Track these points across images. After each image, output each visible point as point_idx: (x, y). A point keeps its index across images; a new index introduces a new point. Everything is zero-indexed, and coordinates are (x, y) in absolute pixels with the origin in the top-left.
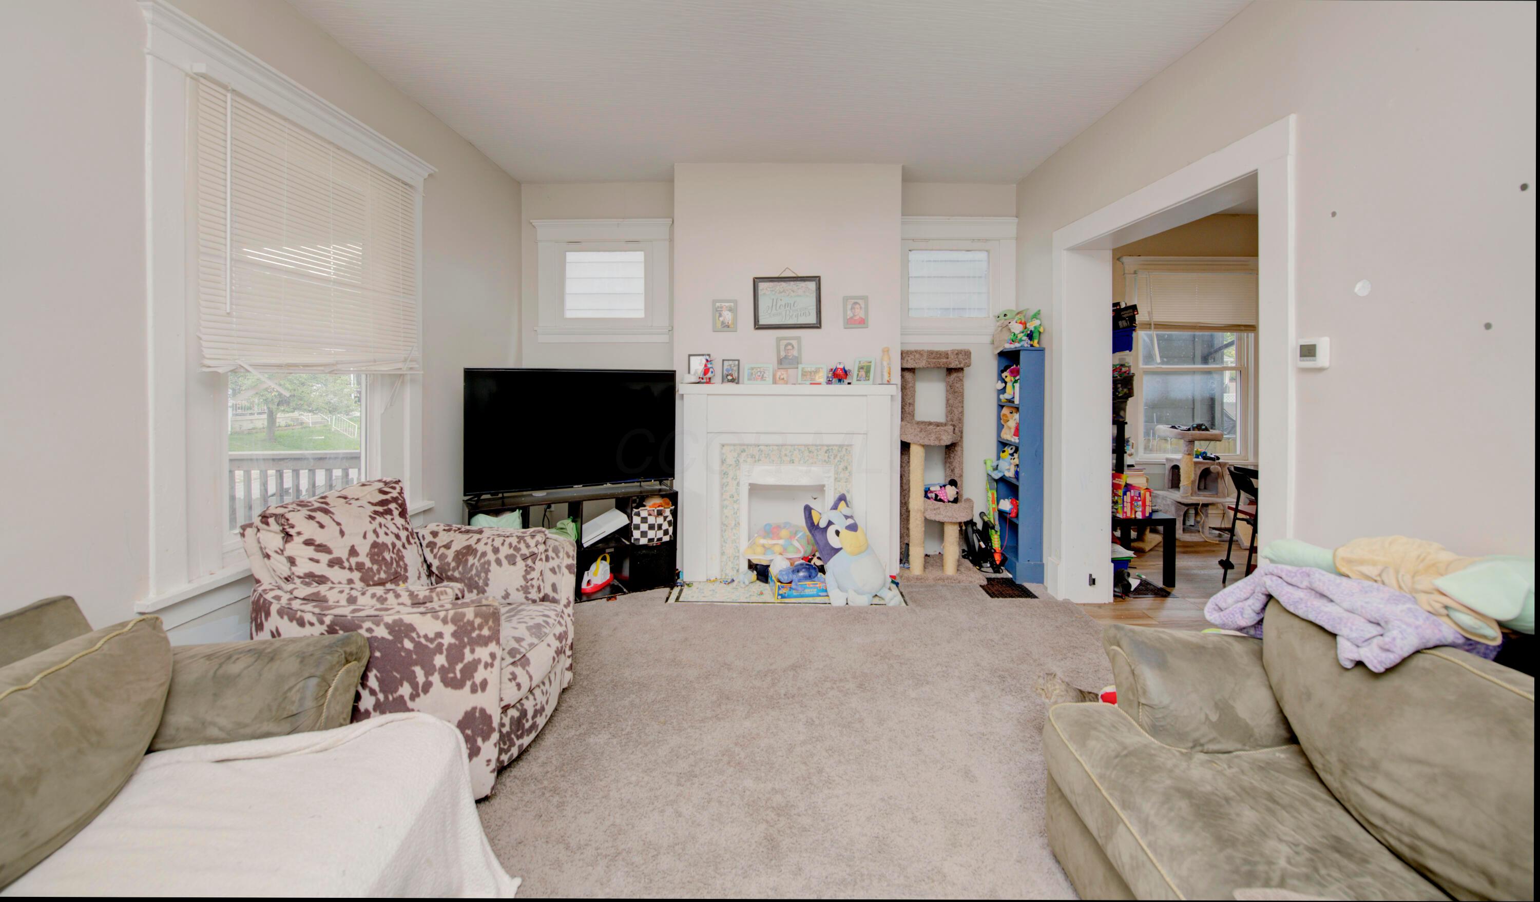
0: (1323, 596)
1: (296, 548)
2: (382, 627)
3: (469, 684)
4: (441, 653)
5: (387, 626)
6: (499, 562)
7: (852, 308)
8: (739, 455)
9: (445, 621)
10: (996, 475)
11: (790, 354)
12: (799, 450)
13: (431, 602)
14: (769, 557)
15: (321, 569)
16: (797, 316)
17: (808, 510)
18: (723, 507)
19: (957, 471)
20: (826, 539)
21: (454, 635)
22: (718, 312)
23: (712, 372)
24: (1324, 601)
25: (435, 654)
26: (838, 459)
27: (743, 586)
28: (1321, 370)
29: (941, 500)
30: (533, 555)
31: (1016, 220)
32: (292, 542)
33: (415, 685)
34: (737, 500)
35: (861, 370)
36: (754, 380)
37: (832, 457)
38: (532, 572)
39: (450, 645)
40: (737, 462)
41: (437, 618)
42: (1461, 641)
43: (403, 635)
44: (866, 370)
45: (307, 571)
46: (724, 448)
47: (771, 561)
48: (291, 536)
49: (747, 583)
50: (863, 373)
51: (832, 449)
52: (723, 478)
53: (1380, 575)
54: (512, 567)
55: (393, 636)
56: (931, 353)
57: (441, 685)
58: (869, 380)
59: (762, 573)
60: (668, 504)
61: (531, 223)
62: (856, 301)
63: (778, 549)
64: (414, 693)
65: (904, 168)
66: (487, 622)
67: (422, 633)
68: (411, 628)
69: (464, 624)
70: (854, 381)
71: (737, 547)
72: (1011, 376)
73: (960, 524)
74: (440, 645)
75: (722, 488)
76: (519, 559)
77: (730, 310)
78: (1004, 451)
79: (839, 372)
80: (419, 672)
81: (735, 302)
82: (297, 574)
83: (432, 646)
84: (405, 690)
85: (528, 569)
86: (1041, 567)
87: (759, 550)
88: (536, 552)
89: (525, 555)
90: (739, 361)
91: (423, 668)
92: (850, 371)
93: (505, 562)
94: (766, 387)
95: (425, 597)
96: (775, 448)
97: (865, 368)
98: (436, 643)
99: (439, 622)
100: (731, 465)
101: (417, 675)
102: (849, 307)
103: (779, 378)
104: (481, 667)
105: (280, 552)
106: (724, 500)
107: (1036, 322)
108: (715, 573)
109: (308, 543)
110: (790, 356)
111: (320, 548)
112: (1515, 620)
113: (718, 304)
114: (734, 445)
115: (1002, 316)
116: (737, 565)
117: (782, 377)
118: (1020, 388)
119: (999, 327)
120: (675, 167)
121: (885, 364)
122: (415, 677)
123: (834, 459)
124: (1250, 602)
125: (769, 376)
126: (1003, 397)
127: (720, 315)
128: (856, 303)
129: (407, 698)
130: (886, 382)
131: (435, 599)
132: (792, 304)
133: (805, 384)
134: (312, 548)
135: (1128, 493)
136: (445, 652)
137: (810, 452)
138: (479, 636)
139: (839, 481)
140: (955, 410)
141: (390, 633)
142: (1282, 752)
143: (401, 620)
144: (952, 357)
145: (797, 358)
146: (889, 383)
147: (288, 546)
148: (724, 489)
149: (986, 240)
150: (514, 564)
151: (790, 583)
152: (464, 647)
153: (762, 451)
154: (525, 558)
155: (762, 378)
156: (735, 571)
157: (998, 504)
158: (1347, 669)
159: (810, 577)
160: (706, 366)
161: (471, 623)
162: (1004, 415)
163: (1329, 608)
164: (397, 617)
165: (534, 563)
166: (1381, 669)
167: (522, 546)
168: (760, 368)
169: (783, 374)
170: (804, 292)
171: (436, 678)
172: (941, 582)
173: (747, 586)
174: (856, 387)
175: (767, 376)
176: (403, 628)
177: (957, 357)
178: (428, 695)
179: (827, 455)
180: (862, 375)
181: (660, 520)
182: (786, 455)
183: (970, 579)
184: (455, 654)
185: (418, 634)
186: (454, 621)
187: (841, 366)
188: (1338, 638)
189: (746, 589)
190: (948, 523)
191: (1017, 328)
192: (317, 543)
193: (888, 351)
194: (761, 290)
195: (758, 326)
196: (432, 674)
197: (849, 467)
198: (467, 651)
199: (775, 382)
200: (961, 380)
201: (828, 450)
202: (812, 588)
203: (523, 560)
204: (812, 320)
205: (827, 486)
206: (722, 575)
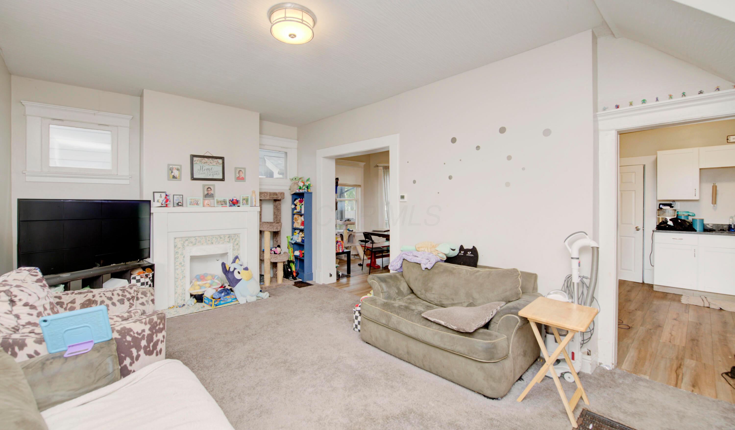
0: (415, 256)
1: (19, 309)
2: (115, 332)
3: (155, 352)
4: (144, 339)
5: (118, 331)
6: (114, 304)
7: (239, 173)
8: (184, 242)
9: (146, 324)
10: (293, 242)
11: (209, 193)
12: (216, 238)
13: (131, 317)
14: (203, 290)
15: (34, 319)
16: (213, 175)
17: (223, 265)
18: (175, 269)
19: (279, 242)
20: (234, 276)
21: (150, 329)
22: (171, 170)
23: (170, 201)
24: (416, 257)
25: (141, 340)
26: (234, 240)
27: (191, 306)
28: (406, 202)
29: (276, 254)
30: (133, 297)
31: (297, 142)
32: (17, 306)
33: (132, 358)
34: (184, 265)
35: (244, 200)
36: (193, 205)
37: (231, 240)
38: (133, 306)
39: (148, 335)
40: (183, 246)
41: (142, 323)
42: (440, 260)
43: (126, 334)
44: (246, 200)
45: (27, 321)
46: (176, 239)
47: (204, 291)
48: (15, 302)
49: (193, 304)
50: (245, 201)
51: (231, 236)
52: (175, 255)
53: (424, 250)
54: (122, 305)
55: (121, 336)
56: (270, 194)
57: (144, 355)
58: (248, 204)
59: (199, 298)
60: (151, 271)
61: (21, 103)
62: (240, 169)
63: (208, 285)
64: (132, 362)
65: (260, 115)
66: (162, 321)
67: (135, 332)
68: (130, 330)
69: (154, 323)
70: (241, 205)
71: (184, 288)
72: (299, 203)
73: (284, 262)
74: (144, 335)
75: (175, 260)
76: (126, 300)
77: (178, 170)
78: (295, 232)
79: (235, 201)
80: (134, 351)
81: (181, 166)
82: (21, 324)
83: (140, 337)
84: (127, 361)
85: (131, 305)
86: (312, 274)
87: (198, 287)
88: (134, 296)
89: (129, 298)
90: (182, 195)
91: (136, 349)
92: (239, 201)
93: (118, 304)
94: (199, 208)
95: (128, 316)
96: (204, 237)
97: (246, 199)
98: (142, 335)
99: (143, 325)
100: (180, 248)
101: (133, 352)
102: (237, 172)
103: (207, 204)
104: (160, 343)
105: (9, 312)
106: (176, 266)
107: (309, 183)
108: (172, 303)
109: (26, 305)
110: (209, 194)
111: (32, 307)
112: (448, 254)
113: (171, 166)
114: (182, 238)
115: (294, 179)
116: (184, 297)
117: (208, 204)
118: (304, 207)
119: (293, 183)
120: (144, 91)
121: (254, 197)
122: (132, 354)
123: (232, 240)
124: (399, 262)
125: (201, 202)
126: (295, 211)
127: (172, 172)
128: (240, 171)
129: (128, 365)
130: (254, 206)
131: (133, 316)
132: (210, 169)
133: (219, 207)
134: (28, 307)
135: (338, 244)
136: (146, 339)
137: (219, 238)
138: (159, 328)
139: (234, 250)
140: (278, 217)
141: (119, 335)
142: (410, 296)
143: (125, 327)
144: (279, 195)
145: (213, 194)
146: (255, 206)
147: (14, 308)
148: (176, 260)
149: (287, 148)
150: (123, 303)
151: (220, 298)
152: (153, 335)
153: (197, 240)
154: (129, 300)
155: (197, 204)
156: (183, 301)
157: (294, 253)
158: (423, 270)
159: (228, 294)
160: (166, 198)
161: (156, 322)
162: (295, 218)
163: (417, 258)
164: (122, 326)
165: (133, 302)
166: (430, 268)
167: (126, 293)
168: (195, 199)
169: (208, 202)
170: (216, 164)
171: (142, 352)
172: (278, 287)
173: (193, 306)
174: (243, 208)
175: (199, 203)
176: (126, 331)
177: (281, 195)
178: (138, 361)
179: (229, 239)
180: (244, 203)
181: (147, 280)
182: (209, 241)
183: (289, 283)
184: (150, 339)
185: (133, 332)
186: (150, 323)
187: (235, 199)
188: (421, 264)
189: (193, 307)
190: (279, 262)
191: (301, 184)
192: (30, 304)
193: (255, 192)
194: (195, 161)
195: (193, 179)
196: (140, 351)
197: (239, 244)
198: (154, 336)
199: (204, 206)
200: (280, 204)
201: (229, 237)
202: (229, 299)
203: (128, 301)
204: (221, 177)
205: (229, 253)
206: (175, 304)
